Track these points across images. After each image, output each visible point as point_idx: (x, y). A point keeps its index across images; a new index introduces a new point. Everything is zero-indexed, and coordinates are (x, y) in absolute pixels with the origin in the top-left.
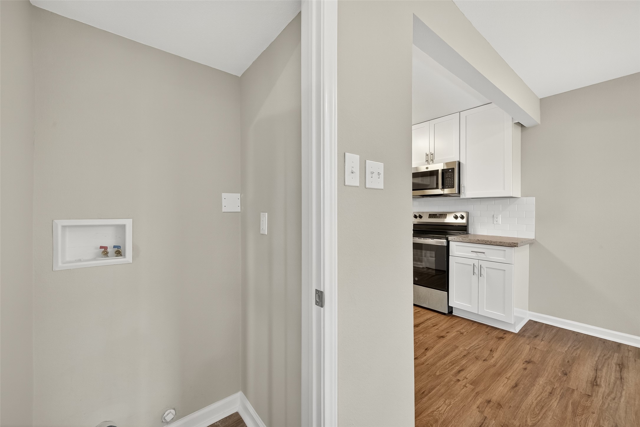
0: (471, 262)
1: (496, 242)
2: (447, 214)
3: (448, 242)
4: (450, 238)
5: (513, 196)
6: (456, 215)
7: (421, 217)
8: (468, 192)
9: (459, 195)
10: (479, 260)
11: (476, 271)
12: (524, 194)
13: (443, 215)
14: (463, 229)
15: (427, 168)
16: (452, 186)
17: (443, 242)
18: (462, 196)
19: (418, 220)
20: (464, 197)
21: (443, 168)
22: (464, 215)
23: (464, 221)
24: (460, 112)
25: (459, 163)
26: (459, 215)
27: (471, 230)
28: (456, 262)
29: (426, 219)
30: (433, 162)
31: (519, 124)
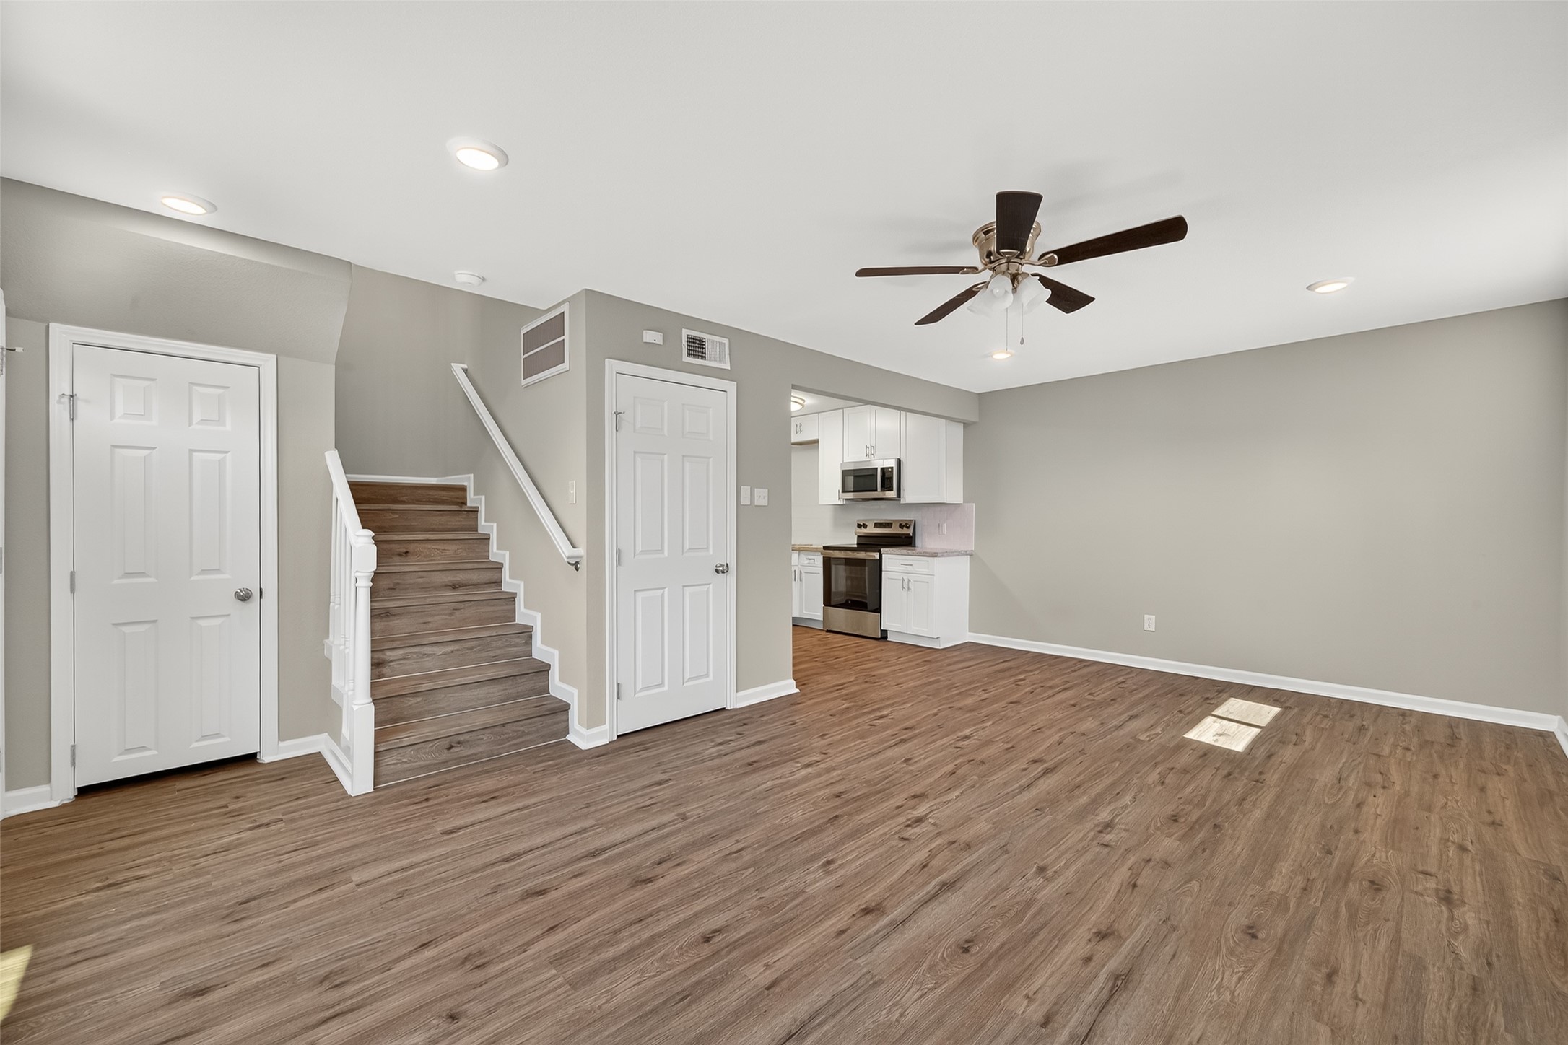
0: (900, 576)
2: (892, 523)
3: (882, 556)
4: (884, 550)
5: (948, 502)
6: (902, 524)
7: (865, 526)
8: (908, 497)
9: (900, 500)
10: (907, 573)
11: (905, 586)
12: (967, 501)
13: (888, 524)
14: (906, 540)
16: (893, 489)
17: (877, 556)
18: (903, 501)
19: (863, 531)
20: (904, 502)
21: (880, 467)
22: (911, 524)
25: (899, 461)
26: (904, 524)
27: (918, 542)
28: (889, 579)
29: (871, 530)
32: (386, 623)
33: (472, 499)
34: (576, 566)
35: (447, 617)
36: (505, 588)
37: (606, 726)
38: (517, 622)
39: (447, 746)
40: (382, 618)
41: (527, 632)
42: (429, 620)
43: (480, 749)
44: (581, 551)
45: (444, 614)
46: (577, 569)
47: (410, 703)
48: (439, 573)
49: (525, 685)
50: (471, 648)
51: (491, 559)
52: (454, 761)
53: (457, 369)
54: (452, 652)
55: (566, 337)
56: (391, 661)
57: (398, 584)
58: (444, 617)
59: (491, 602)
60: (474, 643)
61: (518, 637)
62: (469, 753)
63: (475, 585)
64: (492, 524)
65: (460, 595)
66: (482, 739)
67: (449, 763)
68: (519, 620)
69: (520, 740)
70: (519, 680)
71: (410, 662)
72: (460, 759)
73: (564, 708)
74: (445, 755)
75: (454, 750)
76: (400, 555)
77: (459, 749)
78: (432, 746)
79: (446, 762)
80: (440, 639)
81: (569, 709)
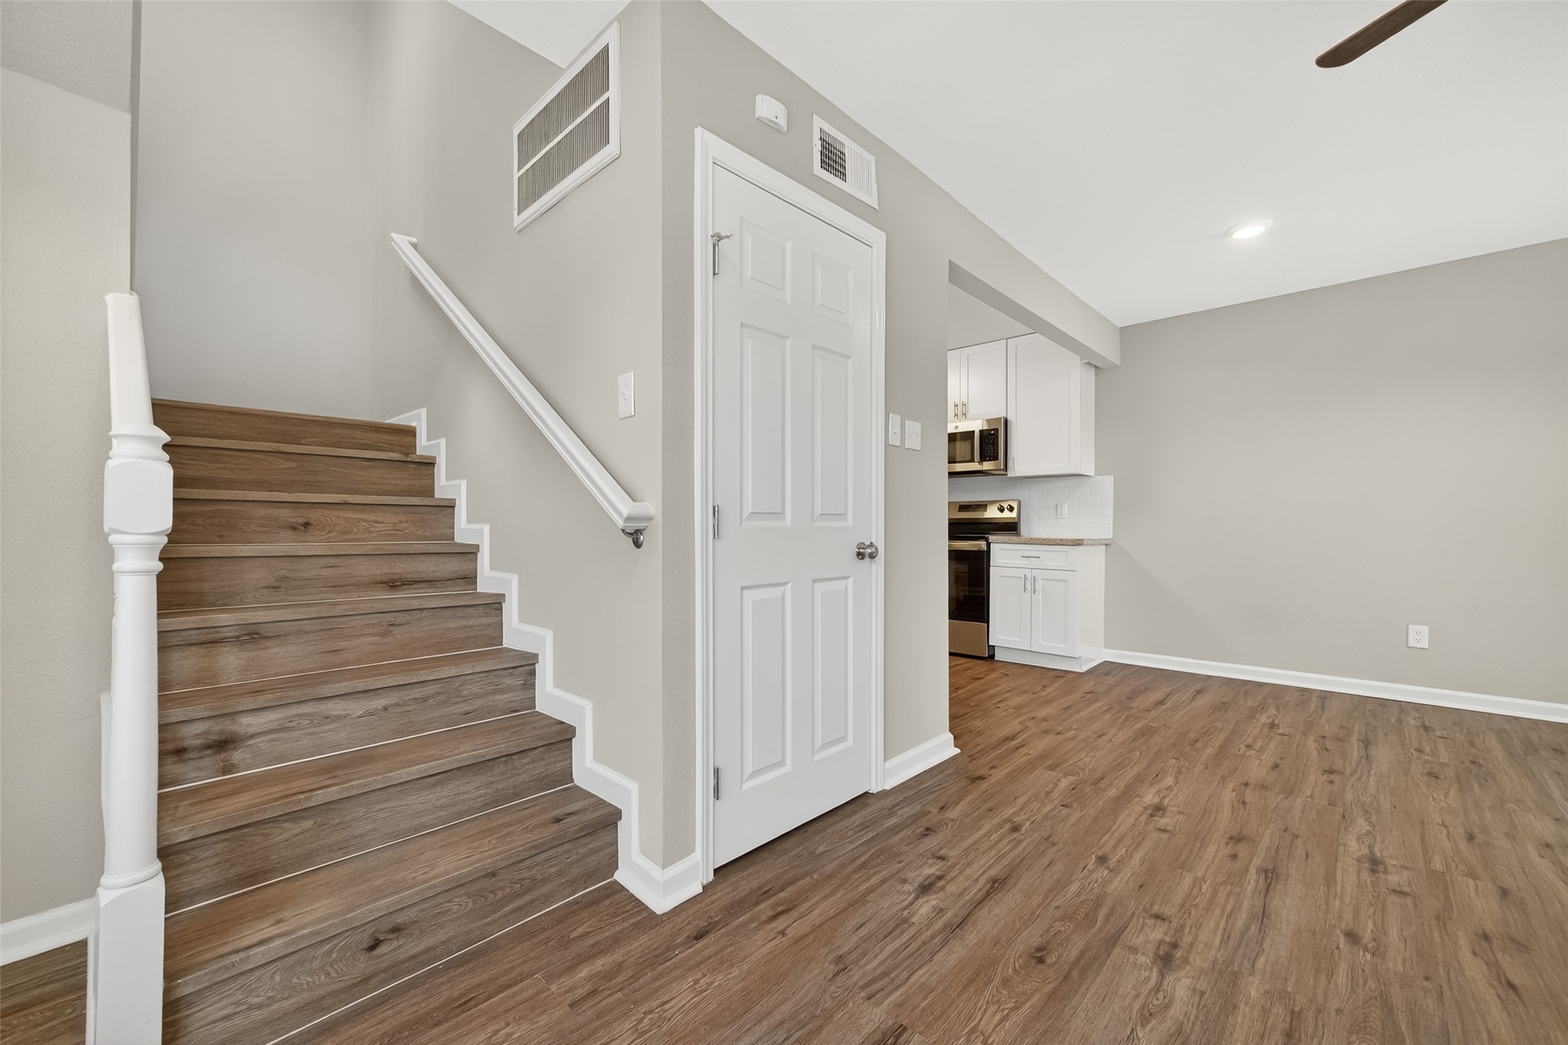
0: (1021, 573)
1: (1056, 539)
2: (987, 505)
3: (989, 545)
4: (991, 538)
5: (1082, 473)
6: (1002, 506)
8: (1019, 467)
9: (1005, 473)
10: (1032, 569)
11: (1028, 586)
12: (1100, 471)
13: (982, 506)
14: (1010, 528)
15: (956, 427)
16: (995, 458)
17: (983, 544)
18: (1010, 474)
20: (1013, 476)
21: (981, 429)
22: (1015, 505)
23: (1014, 514)
24: (1007, 339)
25: (1006, 421)
26: (1005, 505)
27: (1023, 529)
28: (1000, 576)
30: (966, 418)
31: (1089, 364)
32: (251, 654)
33: (423, 446)
34: (636, 537)
35: (378, 639)
36: (482, 587)
37: (697, 856)
38: (504, 646)
39: (367, 942)
40: (243, 643)
41: (526, 665)
42: (342, 644)
43: (441, 935)
44: (651, 506)
45: (373, 634)
46: (638, 544)
47: (285, 836)
48: (362, 559)
49: (529, 769)
50: (425, 700)
51: (458, 539)
52: (383, 975)
53: (402, 241)
54: (386, 709)
55: (613, 94)
56: (253, 736)
57: (285, 578)
58: (372, 639)
59: (459, 612)
60: (429, 690)
61: (511, 674)
62: (415, 951)
63: (431, 582)
64: (457, 482)
65: (402, 598)
66: (450, 910)
67: (373, 982)
68: (509, 641)
69: (527, 898)
70: (517, 762)
71: (297, 734)
72: (395, 970)
73: (609, 819)
74: (363, 964)
75: (382, 949)
76: (293, 528)
77: (395, 944)
78: (330, 952)
79: (364, 982)
80: (360, 685)
81: (620, 818)
